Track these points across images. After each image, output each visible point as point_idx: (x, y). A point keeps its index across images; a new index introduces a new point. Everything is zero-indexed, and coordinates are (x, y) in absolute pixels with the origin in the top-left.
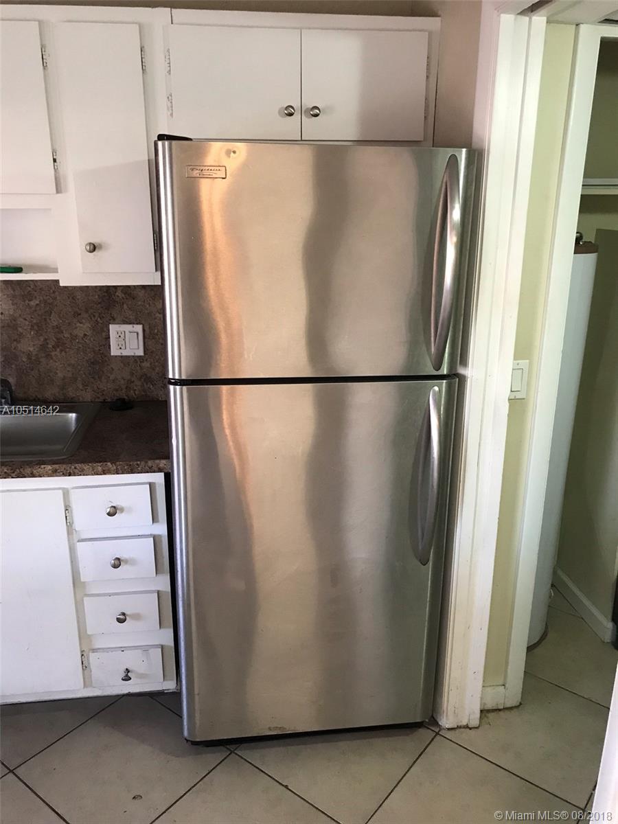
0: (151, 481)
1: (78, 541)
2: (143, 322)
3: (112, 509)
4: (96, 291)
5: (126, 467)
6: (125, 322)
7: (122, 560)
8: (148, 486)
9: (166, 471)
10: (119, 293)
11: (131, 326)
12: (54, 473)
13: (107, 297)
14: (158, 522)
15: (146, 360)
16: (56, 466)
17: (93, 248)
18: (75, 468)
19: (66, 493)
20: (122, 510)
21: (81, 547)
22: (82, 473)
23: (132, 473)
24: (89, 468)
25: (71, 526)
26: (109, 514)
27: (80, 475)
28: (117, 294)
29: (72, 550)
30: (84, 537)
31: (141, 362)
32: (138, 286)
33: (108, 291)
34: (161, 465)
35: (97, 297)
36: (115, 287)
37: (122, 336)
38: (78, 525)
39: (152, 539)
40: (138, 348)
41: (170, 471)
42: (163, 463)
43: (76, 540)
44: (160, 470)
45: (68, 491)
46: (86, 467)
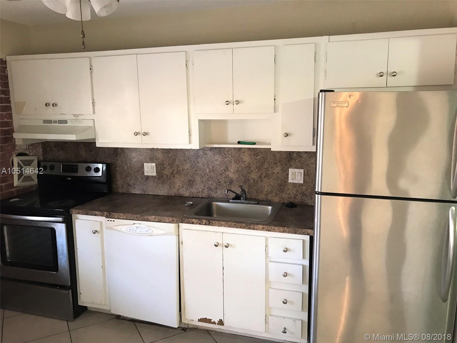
0: (304, 239)
1: (270, 262)
2: (304, 168)
3: (286, 249)
4: (285, 154)
5: (293, 231)
6: (296, 168)
7: (288, 274)
8: (302, 241)
9: (311, 235)
10: (295, 155)
11: (298, 170)
12: (263, 229)
13: (289, 157)
14: (305, 259)
15: (304, 186)
16: (264, 226)
17: (287, 135)
18: (271, 228)
19: (267, 239)
20: (290, 250)
21: (271, 265)
22: (274, 231)
23: (295, 234)
24: (277, 229)
25: (267, 254)
26: (284, 251)
27: (273, 232)
28: (294, 155)
29: (267, 265)
30: (272, 260)
31: (301, 186)
32: (303, 152)
33: (290, 153)
34: (309, 232)
35: (285, 156)
36: (293, 152)
37: (294, 174)
38: (270, 254)
39: (302, 266)
40: (301, 180)
41: (313, 235)
42: (309, 231)
43: (268, 261)
44: (308, 234)
45: (267, 238)
46: (276, 228)
